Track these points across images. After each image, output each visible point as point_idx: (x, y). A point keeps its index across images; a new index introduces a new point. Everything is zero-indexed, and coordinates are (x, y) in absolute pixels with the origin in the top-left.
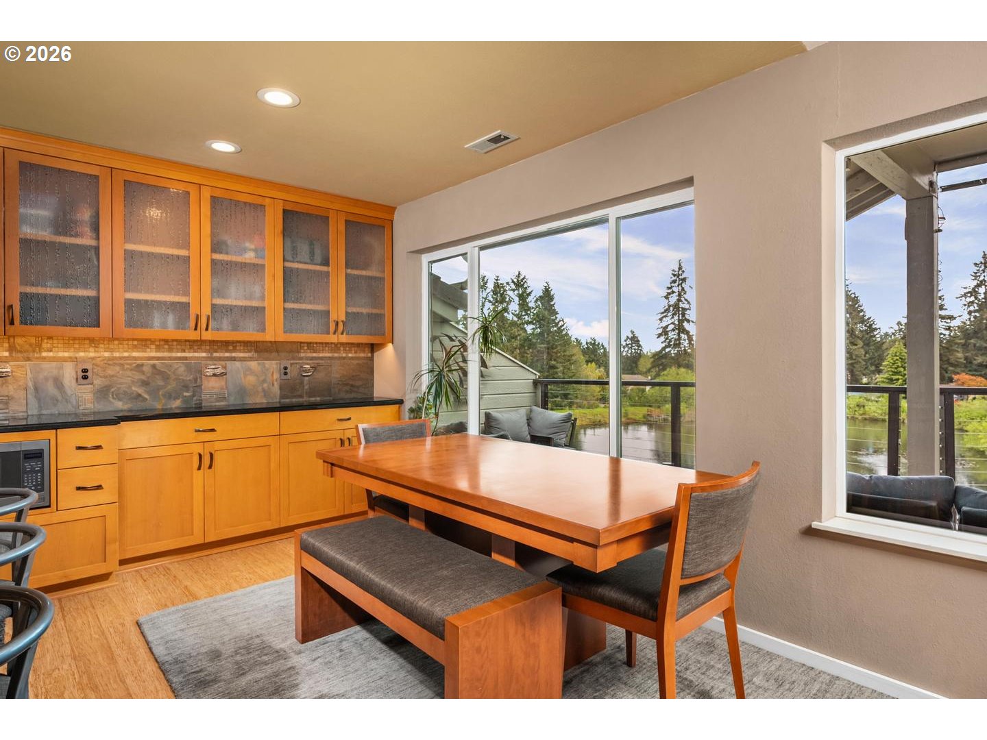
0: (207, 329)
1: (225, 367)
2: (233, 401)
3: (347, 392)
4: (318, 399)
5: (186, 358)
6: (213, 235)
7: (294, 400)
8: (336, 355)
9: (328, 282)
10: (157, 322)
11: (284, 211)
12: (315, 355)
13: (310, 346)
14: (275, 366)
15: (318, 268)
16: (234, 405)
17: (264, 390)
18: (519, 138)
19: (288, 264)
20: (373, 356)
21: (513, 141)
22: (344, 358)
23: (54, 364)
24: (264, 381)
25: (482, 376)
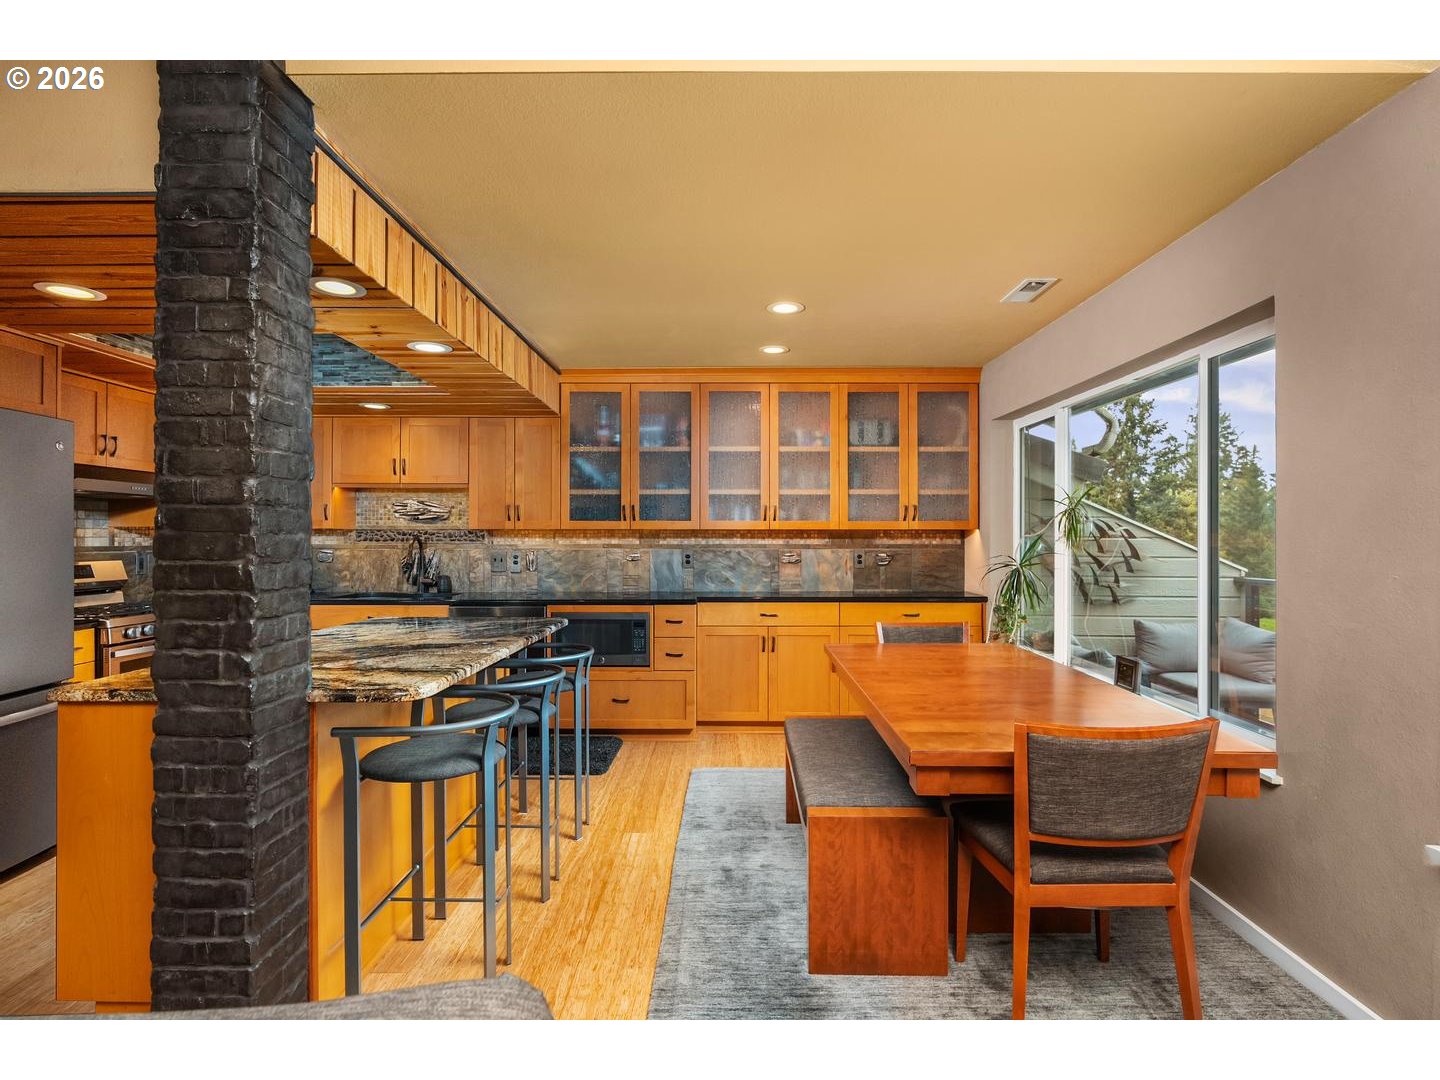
0: (775, 520)
1: (799, 555)
2: (807, 589)
3: (929, 584)
4: (896, 590)
5: (765, 546)
6: (781, 428)
7: (869, 590)
8: (917, 542)
9: (897, 464)
10: (736, 514)
11: (849, 394)
12: (892, 542)
13: (887, 534)
14: (848, 554)
15: (887, 449)
16: (808, 592)
17: (837, 578)
18: (1059, 280)
19: (852, 449)
20: (963, 543)
21: (1052, 286)
22: (927, 546)
23: (667, 551)
24: (837, 569)
25: (1130, 570)
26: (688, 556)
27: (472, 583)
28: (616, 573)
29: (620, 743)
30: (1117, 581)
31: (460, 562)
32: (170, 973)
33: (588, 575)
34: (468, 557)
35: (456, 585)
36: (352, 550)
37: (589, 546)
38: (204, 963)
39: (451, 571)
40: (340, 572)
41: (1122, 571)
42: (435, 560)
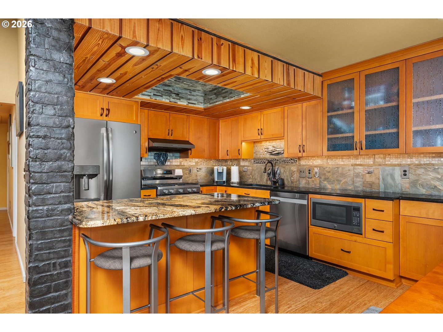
23: (391, 167)
26: (405, 171)
27: (292, 182)
28: (358, 179)
29: (347, 274)
31: (287, 173)
33: (344, 181)
34: (290, 170)
35: (286, 182)
36: (252, 167)
37: (344, 165)
39: (284, 176)
40: (249, 175)
42: (278, 172)
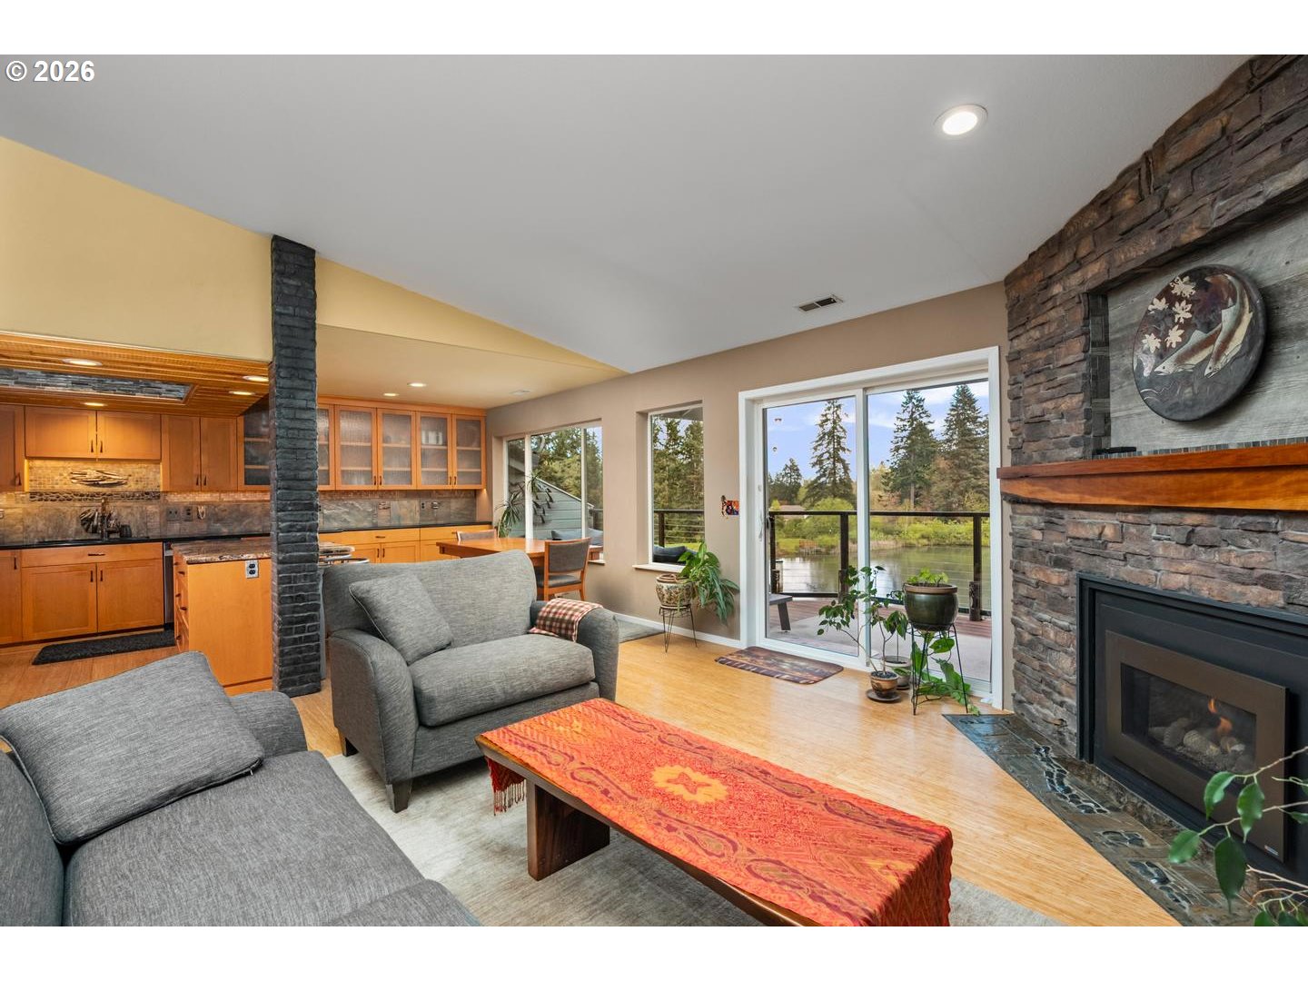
0: (380, 484)
1: (389, 504)
2: (394, 522)
3: (460, 518)
4: (443, 522)
5: (369, 499)
7: (428, 522)
8: (452, 496)
9: (446, 455)
10: (356, 481)
11: (421, 417)
12: (440, 496)
13: (439, 492)
14: (417, 503)
15: (441, 448)
16: (394, 525)
17: (412, 516)
19: (423, 447)
20: (475, 496)
22: (458, 498)
24: (411, 511)
25: (549, 507)
27: (149, 529)
30: (544, 513)
31: (138, 515)
32: (287, 649)
34: (145, 511)
35: (134, 530)
36: (25, 508)
38: (302, 643)
39: (130, 521)
40: (12, 527)
41: (546, 508)
42: (116, 514)
